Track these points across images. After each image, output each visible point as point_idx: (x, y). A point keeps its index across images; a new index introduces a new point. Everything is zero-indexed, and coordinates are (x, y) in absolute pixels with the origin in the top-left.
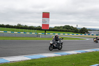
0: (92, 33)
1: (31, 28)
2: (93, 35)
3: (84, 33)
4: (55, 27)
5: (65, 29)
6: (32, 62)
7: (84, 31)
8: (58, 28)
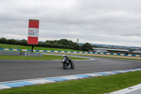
0: (99, 51)
1: (12, 42)
2: (99, 53)
3: (87, 51)
4: (47, 41)
5: (61, 45)
6: (11, 91)
7: (87, 48)
8: (51, 42)
